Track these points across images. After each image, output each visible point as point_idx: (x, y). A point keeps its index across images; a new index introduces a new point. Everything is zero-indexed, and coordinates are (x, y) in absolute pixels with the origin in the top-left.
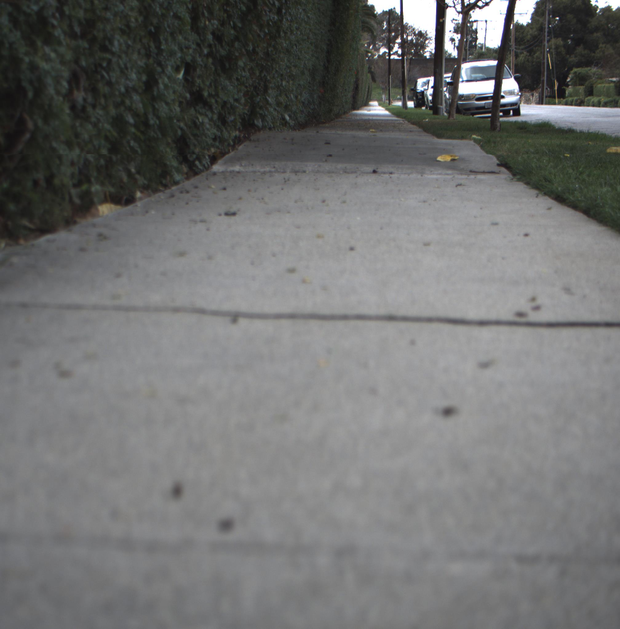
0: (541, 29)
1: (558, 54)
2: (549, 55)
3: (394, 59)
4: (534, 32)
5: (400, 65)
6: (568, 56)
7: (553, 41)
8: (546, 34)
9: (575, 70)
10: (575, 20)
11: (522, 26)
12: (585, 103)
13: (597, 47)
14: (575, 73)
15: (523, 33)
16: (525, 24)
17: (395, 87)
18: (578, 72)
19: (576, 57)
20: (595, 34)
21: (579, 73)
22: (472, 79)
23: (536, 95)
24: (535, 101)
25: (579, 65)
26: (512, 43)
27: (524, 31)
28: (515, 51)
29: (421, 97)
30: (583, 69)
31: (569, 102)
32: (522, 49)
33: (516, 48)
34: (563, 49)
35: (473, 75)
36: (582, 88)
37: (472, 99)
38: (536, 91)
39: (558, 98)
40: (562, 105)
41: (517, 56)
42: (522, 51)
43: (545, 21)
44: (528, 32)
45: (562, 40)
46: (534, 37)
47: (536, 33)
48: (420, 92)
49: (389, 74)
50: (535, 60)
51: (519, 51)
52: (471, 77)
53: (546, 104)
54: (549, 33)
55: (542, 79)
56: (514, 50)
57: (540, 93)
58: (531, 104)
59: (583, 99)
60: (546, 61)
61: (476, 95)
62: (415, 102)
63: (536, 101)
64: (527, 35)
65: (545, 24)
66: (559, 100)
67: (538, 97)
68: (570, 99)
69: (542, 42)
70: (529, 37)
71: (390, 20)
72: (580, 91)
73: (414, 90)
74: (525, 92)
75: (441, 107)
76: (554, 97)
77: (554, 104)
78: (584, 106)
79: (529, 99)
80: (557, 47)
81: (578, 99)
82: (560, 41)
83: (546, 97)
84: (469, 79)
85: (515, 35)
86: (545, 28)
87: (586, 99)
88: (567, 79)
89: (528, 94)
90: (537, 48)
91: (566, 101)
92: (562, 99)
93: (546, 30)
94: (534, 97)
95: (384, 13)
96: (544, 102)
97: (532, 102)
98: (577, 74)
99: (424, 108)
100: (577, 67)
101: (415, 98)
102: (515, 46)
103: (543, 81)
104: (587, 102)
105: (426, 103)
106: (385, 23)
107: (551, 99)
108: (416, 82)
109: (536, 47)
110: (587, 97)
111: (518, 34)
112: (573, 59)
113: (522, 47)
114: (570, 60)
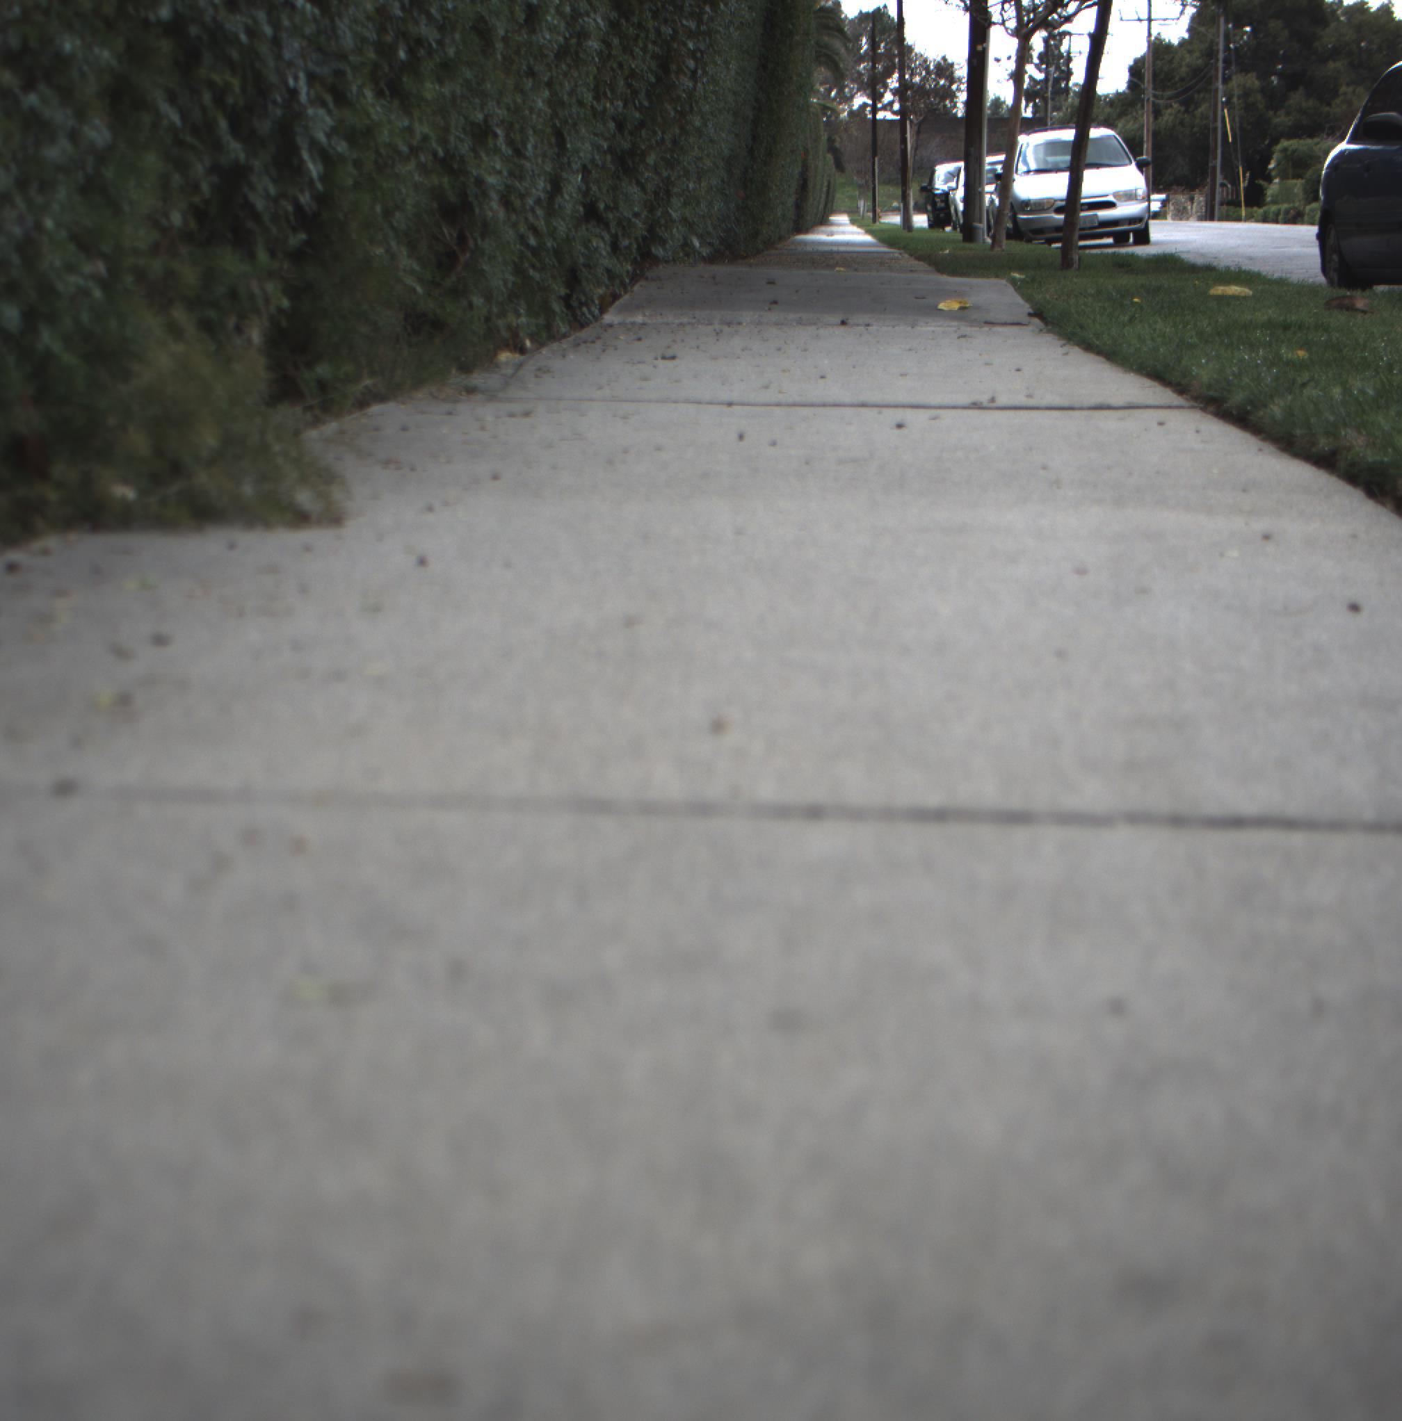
0: (1210, 53)
1: (1249, 107)
2: (1226, 111)
3: (884, 121)
4: (1194, 59)
5: (896, 135)
6: (1271, 113)
7: (1237, 80)
8: (1221, 65)
9: (1284, 143)
10: (1286, 33)
11: (1169, 46)
12: (1306, 218)
13: (1335, 93)
14: (1285, 150)
15: (1171, 62)
16: (1175, 42)
17: (888, 182)
18: (1290, 149)
19: (1288, 114)
20: (1332, 65)
21: (1294, 151)
22: (1049, 167)
23: (1200, 198)
24: (1197, 212)
25: (1295, 133)
26: (1147, 84)
27: (1173, 58)
28: (1153, 103)
29: (943, 205)
30: (1302, 142)
31: (1271, 215)
32: (1170, 98)
33: (1155, 96)
34: (1259, 97)
35: (1050, 159)
36: (1299, 182)
37: (1048, 209)
38: (1200, 191)
39: (1246, 205)
40: (1257, 221)
41: (1157, 113)
42: (1169, 102)
43: (1219, 36)
44: (1182, 59)
45: (1258, 78)
46: (1196, 72)
47: (1200, 62)
48: (941, 194)
49: (874, 154)
50: (1197, 121)
51: (1161, 102)
52: (1046, 162)
53: (1221, 219)
54: (1227, 62)
55: (1210, 165)
56: (1151, 99)
57: (1206, 196)
58: (1187, 219)
59: (1302, 208)
60: (1219, 125)
61: (1056, 200)
62: (931, 216)
63: (1199, 214)
64: (1181, 66)
65: (1217, 44)
66: (1250, 210)
67: (1203, 204)
68: (1274, 208)
69: (1210, 80)
70: (1184, 69)
71: (877, 32)
72: (1296, 191)
73: (928, 189)
74: (1176, 192)
75: (980, 225)
76: (1238, 205)
77: (1238, 219)
78: (1303, 223)
79: (1185, 208)
80: (1246, 94)
81: (1291, 209)
82: (1252, 81)
83: (1222, 204)
84: (1042, 167)
85: (1154, 66)
86: (1218, 51)
87: (1308, 208)
88: (1269, 163)
89: (1182, 198)
90: (1202, 95)
91: (1265, 212)
92: (1255, 209)
93: (1221, 56)
94: (1195, 205)
95: (863, 17)
96: (1216, 217)
97: (1191, 216)
98: (1289, 153)
99: (948, 229)
100: (1290, 136)
101: (929, 208)
102: (1153, 92)
103: (1214, 168)
104: (1308, 215)
105: (954, 218)
106: (864, 40)
107: (1232, 208)
108: (933, 172)
109: (1199, 92)
110: (1310, 203)
111: (1158, 62)
112: (1281, 119)
113: (1169, 93)
114: (1276, 120)
